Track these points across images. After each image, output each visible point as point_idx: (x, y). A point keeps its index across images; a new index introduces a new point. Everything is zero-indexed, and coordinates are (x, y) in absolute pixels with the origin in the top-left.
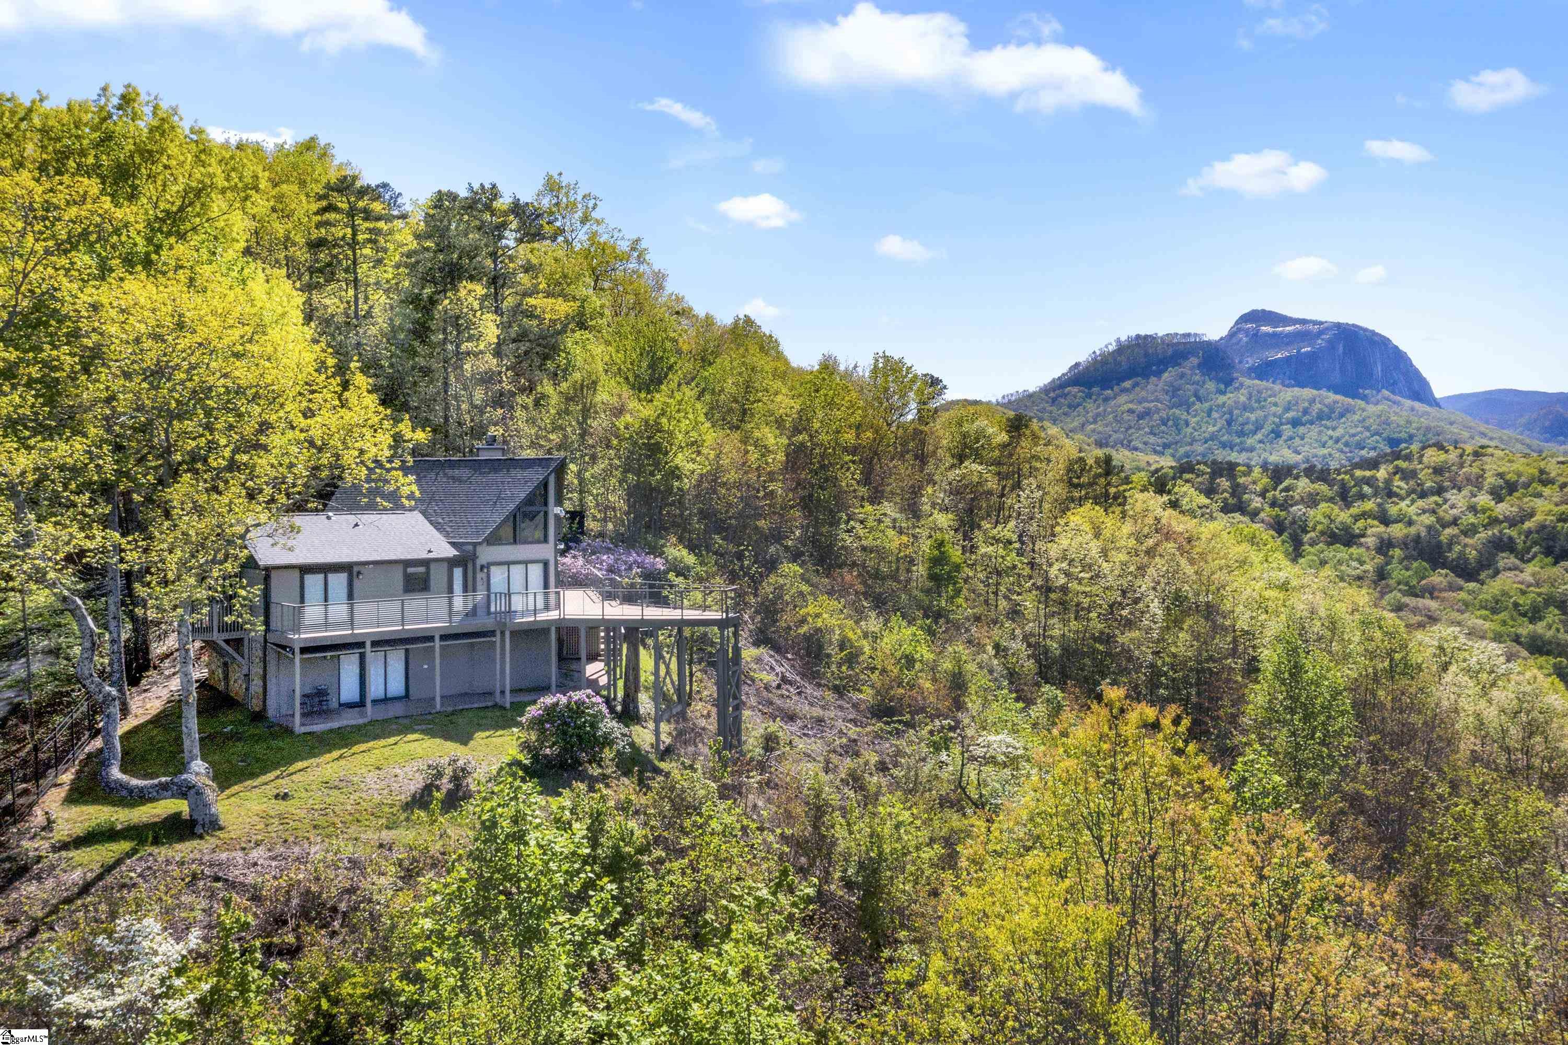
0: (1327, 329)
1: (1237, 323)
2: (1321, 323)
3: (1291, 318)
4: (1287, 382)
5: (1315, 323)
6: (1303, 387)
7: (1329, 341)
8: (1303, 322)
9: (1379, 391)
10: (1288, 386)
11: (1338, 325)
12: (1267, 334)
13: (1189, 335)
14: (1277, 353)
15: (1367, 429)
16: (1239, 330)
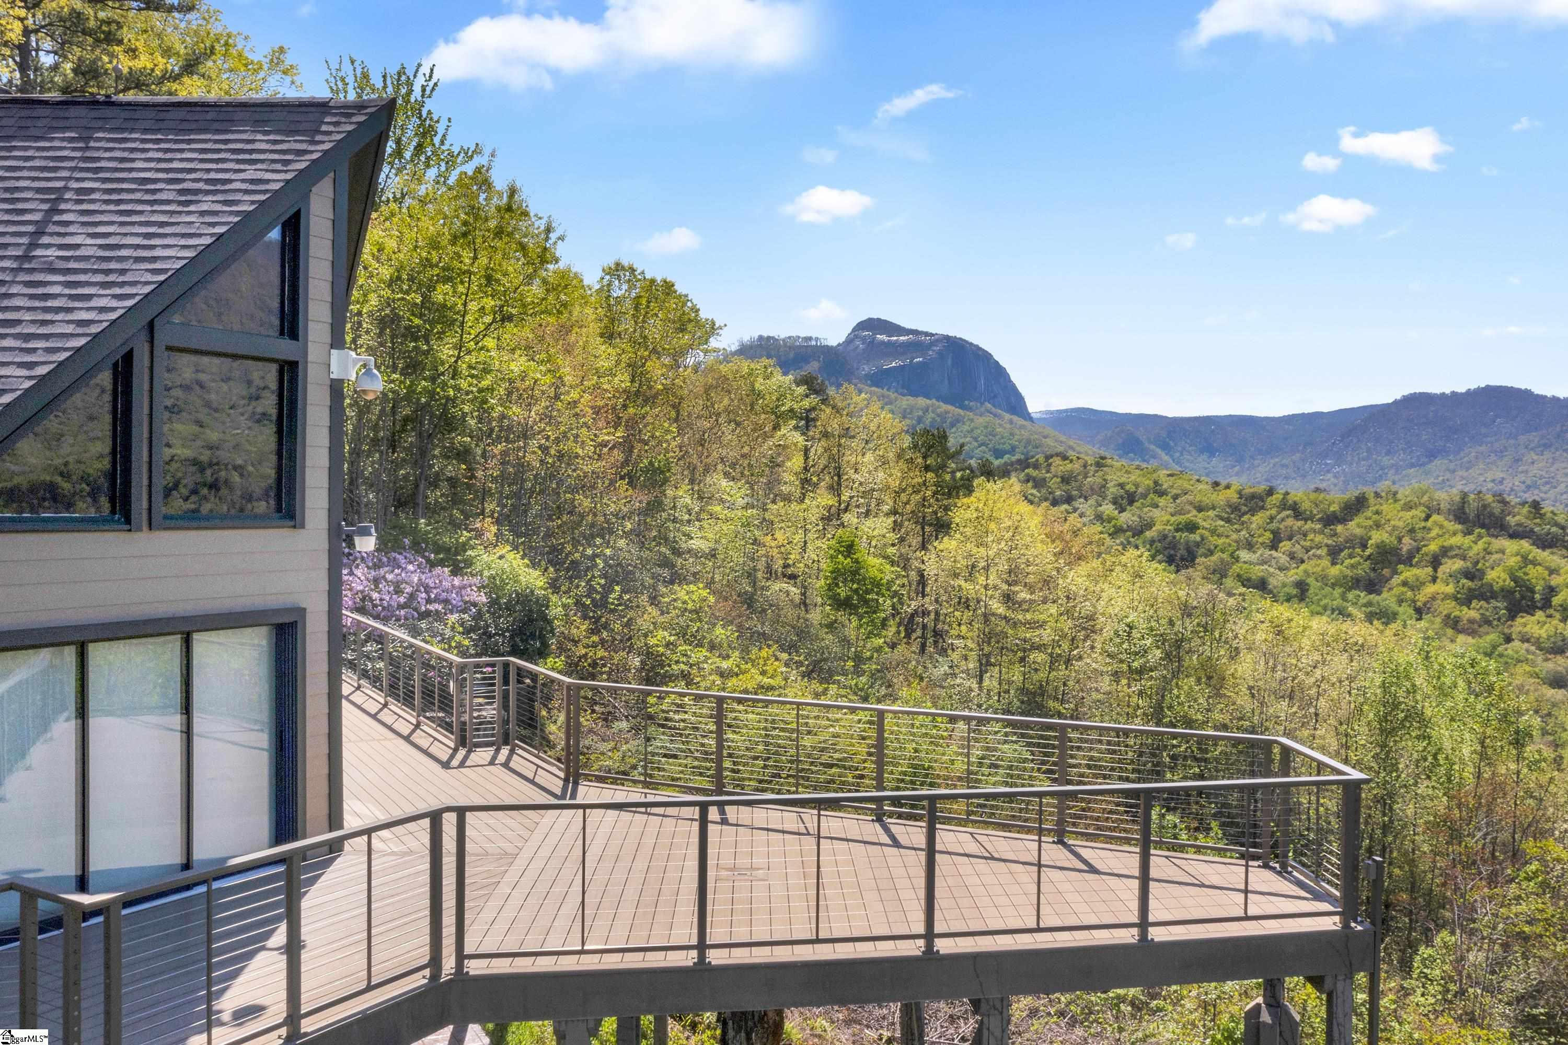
0: (937, 340)
1: (854, 330)
2: (932, 335)
3: (904, 329)
4: (900, 390)
5: (926, 334)
6: (917, 396)
7: (940, 353)
8: (915, 332)
9: (982, 404)
10: (904, 395)
11: (947, 338)
12: (883, 342)
13: (810, 339)
14: (891, 362)
15: (976, 439)
16: (856, 337)
